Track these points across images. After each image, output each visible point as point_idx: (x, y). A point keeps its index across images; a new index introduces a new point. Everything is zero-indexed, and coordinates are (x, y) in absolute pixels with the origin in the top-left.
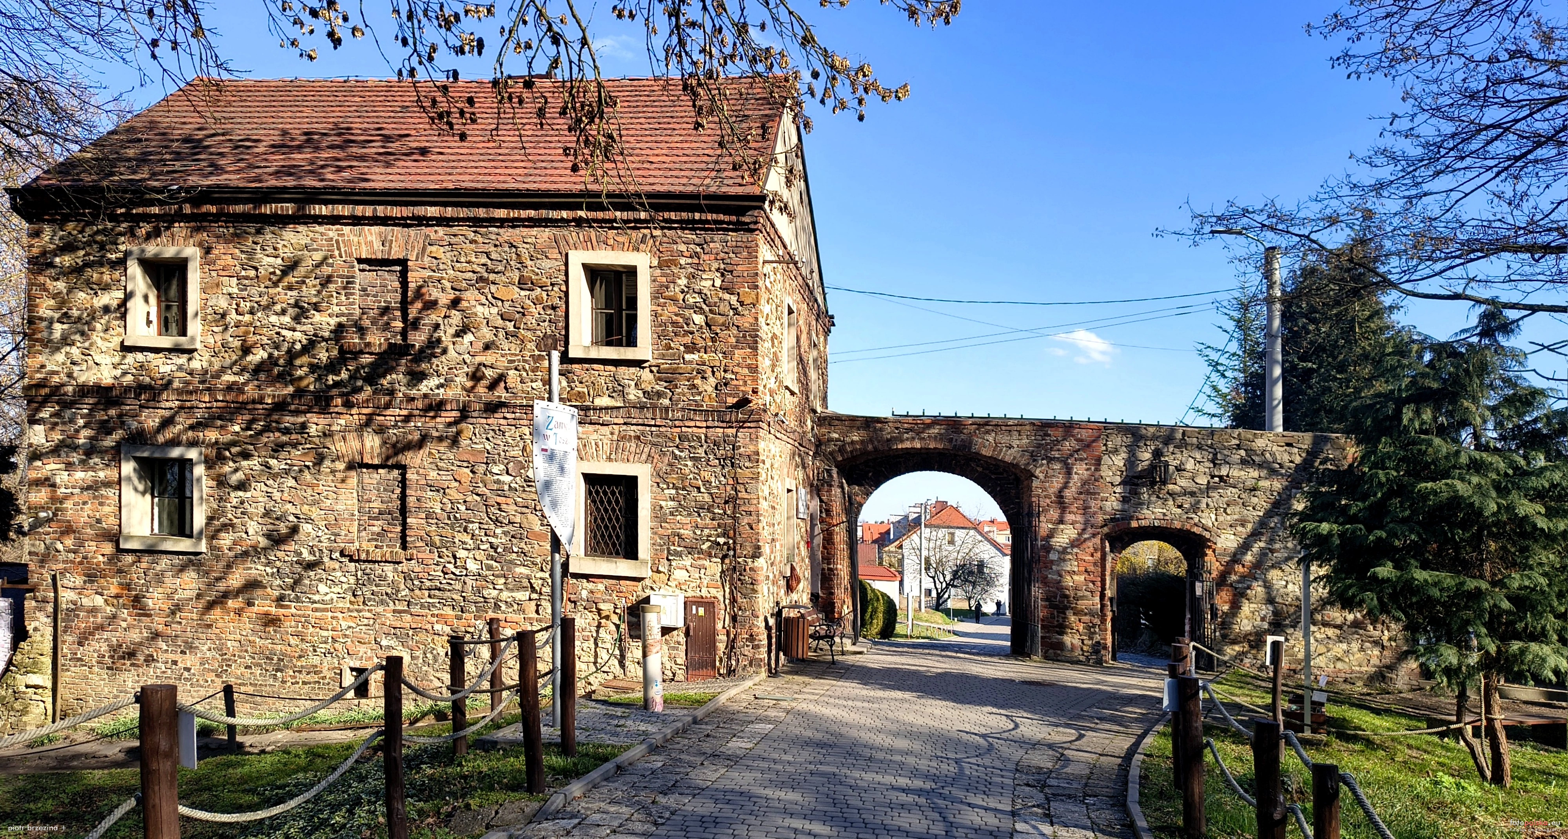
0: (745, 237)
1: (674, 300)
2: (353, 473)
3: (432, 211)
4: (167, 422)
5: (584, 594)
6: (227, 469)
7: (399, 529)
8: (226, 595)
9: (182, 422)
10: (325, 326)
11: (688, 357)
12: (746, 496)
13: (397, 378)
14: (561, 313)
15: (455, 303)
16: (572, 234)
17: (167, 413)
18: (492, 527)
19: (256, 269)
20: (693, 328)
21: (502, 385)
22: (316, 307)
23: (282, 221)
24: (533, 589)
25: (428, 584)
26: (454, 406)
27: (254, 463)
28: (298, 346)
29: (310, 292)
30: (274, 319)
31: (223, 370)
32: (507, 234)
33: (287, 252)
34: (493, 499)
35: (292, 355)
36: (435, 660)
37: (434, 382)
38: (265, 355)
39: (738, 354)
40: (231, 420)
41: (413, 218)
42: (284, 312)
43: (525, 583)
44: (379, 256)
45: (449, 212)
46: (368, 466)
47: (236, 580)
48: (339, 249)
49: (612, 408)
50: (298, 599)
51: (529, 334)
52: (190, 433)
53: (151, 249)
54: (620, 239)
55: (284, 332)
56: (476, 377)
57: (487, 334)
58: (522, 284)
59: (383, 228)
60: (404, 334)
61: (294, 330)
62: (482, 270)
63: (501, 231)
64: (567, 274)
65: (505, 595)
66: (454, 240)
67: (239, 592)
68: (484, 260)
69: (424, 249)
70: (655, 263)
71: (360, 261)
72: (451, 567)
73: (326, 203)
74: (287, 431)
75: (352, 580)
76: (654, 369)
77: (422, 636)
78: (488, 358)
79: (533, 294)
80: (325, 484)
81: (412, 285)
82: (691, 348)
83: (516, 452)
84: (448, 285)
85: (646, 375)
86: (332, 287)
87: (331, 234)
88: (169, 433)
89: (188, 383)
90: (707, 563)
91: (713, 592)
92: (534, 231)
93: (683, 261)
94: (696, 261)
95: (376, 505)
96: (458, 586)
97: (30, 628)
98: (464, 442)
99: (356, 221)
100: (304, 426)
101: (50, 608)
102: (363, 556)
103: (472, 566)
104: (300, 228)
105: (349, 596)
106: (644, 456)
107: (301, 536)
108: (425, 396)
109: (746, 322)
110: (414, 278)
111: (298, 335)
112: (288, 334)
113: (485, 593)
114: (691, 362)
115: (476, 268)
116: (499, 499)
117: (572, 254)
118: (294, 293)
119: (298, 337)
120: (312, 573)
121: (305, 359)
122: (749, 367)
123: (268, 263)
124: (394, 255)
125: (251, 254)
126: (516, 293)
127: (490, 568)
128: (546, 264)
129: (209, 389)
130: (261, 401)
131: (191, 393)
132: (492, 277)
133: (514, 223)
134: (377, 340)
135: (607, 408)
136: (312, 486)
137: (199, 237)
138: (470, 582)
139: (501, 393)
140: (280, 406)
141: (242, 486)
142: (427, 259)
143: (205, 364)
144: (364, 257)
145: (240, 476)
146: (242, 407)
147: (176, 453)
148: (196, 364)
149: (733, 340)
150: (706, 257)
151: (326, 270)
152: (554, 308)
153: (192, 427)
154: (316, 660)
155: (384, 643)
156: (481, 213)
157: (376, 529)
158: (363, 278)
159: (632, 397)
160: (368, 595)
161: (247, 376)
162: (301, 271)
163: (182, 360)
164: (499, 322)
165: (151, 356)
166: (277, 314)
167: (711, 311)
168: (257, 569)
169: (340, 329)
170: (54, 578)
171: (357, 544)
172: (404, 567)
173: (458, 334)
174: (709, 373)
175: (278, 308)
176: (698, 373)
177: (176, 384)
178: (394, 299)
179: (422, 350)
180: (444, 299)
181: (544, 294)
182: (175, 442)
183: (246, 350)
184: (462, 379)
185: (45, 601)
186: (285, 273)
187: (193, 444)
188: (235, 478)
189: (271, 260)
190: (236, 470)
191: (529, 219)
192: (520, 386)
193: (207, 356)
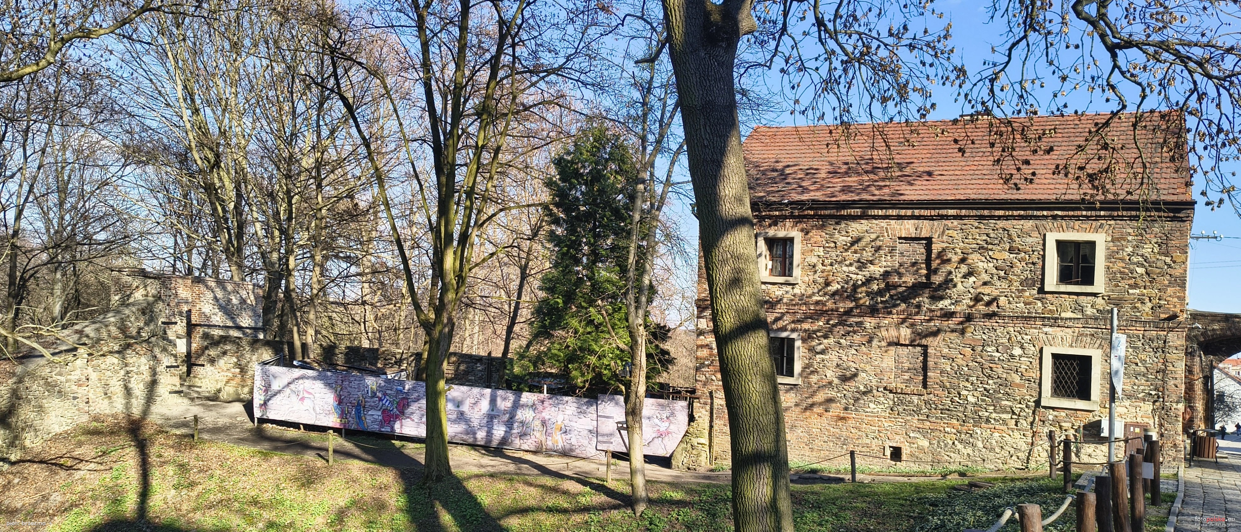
0: (1178, 224)
1: (1122, 260)
2: (891, 348)
3: (951, 212)
4: (777, 320)
5: (1051, 417)
6: (814, 343)
7: (921, 378)
8: (812, 405)
9: (787, 318)
10: (877, 272)
11: (1131, 291)
12: (1173, 369)
13: (924, 300)
14: (1039, 266)
15: (963, 261)
16: (1049, 224)
17: (779, 315)
18: (986, 379)
19: (835, 243)
20: (1135, 275)
21: (995, 304)
22: (871, 262)
23: (854, 218)
24: (1014, 413)
25: (941, 407)
26: (962, 315)
27: (831, 341)
28: (860, 282)
29: (867, 255)
30: (845, 268)
31: (813, 294)
32: (1001, 224)
33: (855, 234)
34: (987, 365)
35: (855, 287)
36: (946, 445)
37: (947, 302)
38: (839, 287)
39: (1170, 290)
40: (817, 320)
41: (938, 216)
42: (851, 265)
43: (1008, 409)
44: (913, 236)
45: (963, 212)
46: (902, 345)
47: (820, 397)
48: (887, 232)
49: (1074, 319)
50: (856, 410)
51: (1015, 278)
52: (793, 325)
53: (771, 232)
54: (1084, 226)
55: (851, 275)
56: (977, 299)
57: (986, 277)
58: (1011, 250)
59: (916, 221)
60: (928, 277)
61: (858, 274)
62: (983, 243)
63: (998, 222)
64: (1044, 245)
65: (994, 415)
66: (964, 227)
67: (820, 404)
68: (985, 237)
69: (943, 232)
70: (1110, 239)
71: (900, 238)
72: (957, 399)
73: (882, 209)
74: (850, 326)
75: (891, 403)
76: (1106, 298)
77: (937, 433)
78: (986, 290)
79: (1019, 256)
80: (875, 352)
81: (935, 252)
82: (1135, 286)
83: (1005, 341)
84: (959, 251)
85: (1099, 301)
86: (882, 252)
87: (882, 224)
88: (780, 324)
89: (792, 300)
90: (1142, 404)
91: (1146, 420)
92: (1022, 222)
93: (1130, 238)
94: (1140, 238)
95: (906, 365)
96: (962, 409)
97: (696, 416)
98: (968, 335)
99: (899, 217)
100: (861, 323)
101: (708, 407)
102: (899, 391)
103: (971, 399)
104: (863, 221)
105: (888, 410)
106: (1097, 345)
107: (859, 378)
108: (941, 309)
109: (1177, 272)
110: (936, 248)
111: (860, 277)
112: (854, 276)
113: (980, 414)
114: (1134, 294)
115: (979, 242)
116: (991, 365)
117: (1048, 235)
118: (858, 255)
119: (860, 278)
120: (866, 398)
121: (864, 289)
122: (1178, 297)
123: (842, 240)
124: (923, 235)
125: (832, 235)
126: (1006, 255)
127: (983, 401)
128: (1029, 240)
129: (805, 304)
130: (837, 310)
131: (795, 305)
132: (990, 247)
133: (1007, 218)
134: (909, 280)
135: (1070, 319)
136: (867, 355)
137: (800, 226)
138: (969, 407)
139: (994, 308)
140: (848, 312)
141: (822, 352)
142: (945, 238)
143: (803, 292)
144: (903, 236)
145: (822, 347)
146: (823, 313)
147: (784, 335)
148: (797, 291)
149: (1166, 282)
150: (1148, 236)
151: (878, 243)
152: (1033, 264)
153: (793, 322)
154: (868, 441)
155: (912, 435)
156: (986, 212)
157: (906, 377)
158: (902, 247)
159: (1088, 313)
160: (901, 410)
161: (827, 297)
162: (862, 244)
163: (789, 288)
164: (995, 271)
165: (770, 286)
166: (847, 266)
167: (1150, 266)
168: (831, 393)
169: (886, 274)
170: (711, 393)
171: (894, 384)
172: (926, 397)
173: (964, 277)
174: (1147, 300)
175: (848, 262)
176: (1139, 300)
177: (785, 300)
178: (921, 258)
179: (940, 285)
180: (955, 258)
181: (1027, 256)
182: (784, 329)
183: (827, 284)
184: (967, 301)
185: (705, 404)
186: (852, 244)
187: (793, 330)
188: (819, 348)
189: (845, 238)
190: (820, 344)
191: (1019, 216)
192: (1008, 306)
193: (804, 287)
